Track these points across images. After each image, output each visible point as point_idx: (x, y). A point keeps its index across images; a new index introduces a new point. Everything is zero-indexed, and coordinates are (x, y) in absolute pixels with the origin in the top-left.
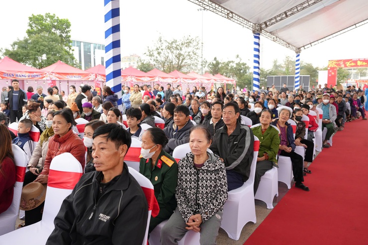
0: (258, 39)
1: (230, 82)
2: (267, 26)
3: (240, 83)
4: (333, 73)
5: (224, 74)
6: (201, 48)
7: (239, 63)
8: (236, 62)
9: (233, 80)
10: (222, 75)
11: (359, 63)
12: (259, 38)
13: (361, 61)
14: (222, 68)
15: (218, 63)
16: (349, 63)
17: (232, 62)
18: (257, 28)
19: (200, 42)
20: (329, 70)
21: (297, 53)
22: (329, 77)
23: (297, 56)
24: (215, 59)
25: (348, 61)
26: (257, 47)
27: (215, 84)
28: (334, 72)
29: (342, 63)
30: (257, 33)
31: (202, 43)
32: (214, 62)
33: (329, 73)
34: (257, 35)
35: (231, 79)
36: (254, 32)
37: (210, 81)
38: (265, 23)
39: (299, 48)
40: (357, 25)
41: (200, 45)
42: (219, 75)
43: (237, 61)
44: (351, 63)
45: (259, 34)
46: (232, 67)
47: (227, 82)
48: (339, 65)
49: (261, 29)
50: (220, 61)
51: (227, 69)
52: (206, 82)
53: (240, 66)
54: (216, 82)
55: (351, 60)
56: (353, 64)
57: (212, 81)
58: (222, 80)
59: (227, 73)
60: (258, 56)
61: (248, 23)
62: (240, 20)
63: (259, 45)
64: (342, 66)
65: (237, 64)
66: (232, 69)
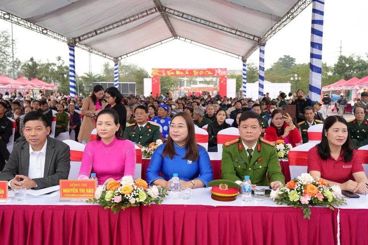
0: (72, 51)
1: (50, 89)
2: (80, 40)
3: (65, 89)
4: (156, 81)
5: (44, 78)
6: (11, 46)
7: (61, 66)
8: (57, 65)
9: (55, 86)
10: (40, 79)
11: (178, 73)
12: (74, 50)
13: (179, 70)
14: (41, 71)
15: (35, 65)
16: (169, 72)
17: (54, 64)
18: (71, 42)
19: (10, 38)
20: (153, 78)
21: (115, 62)
22: (153, 85)
23: (115, 65)
24: (32, 59)
25: (168, 70)
26: (72, 58)
27: (32, 90)
28: (157, 79)
29: (163, 72)
30: (72, 45)
31: (13, 40)
32: (30, 63)
33: (153, 81)
34: (72, 48)
35: (53, 84)
36: (69, 44)
37: (26, 87)
38: (79, 38)
39: (117, 58)
40: (162, 42)
41: (10, 42)
42: (36, 80)
43: (59, 63)
44: (171, 72)
45: (74, 47)
46: (53, 70)
47: (46, 88)
48: (161, 73)
49: (75, 42)
50: (37, 62)
51: (47, 72)
52: (22, 87)
53: (63, 70)
54: (34, 88)
55: (171, 69)
56: (173, 73)
57: (28, 87)
58: (41, 85)
59: (47, 77)
60: (74, 67)
61: (63, 39)
62: (55, 35)
63: (73, 56)
64: (164, 75)
65: (58, 67)
66: (53, 73)
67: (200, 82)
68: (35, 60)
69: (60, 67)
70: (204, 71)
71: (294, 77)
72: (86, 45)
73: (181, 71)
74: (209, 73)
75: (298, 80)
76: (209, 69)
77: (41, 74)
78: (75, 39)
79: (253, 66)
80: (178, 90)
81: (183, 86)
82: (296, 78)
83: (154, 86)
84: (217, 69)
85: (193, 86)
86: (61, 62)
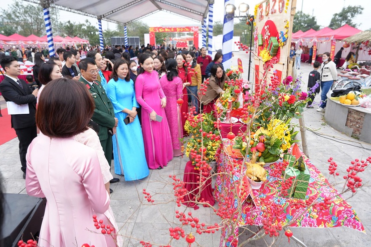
0: (100, 23)
1: (85, 43)
5: (78, 35)
9: (87, 41)
11: (167, 30)
14: (76, 30)
15: (72, 26)
17: (84, 25)
18: (99, 17)
20: (150, 34)
21: (124, 26)
23: (125, 28)
24: (69, 22)
25: (160, 28)
28: (153, 35)
29: (157, 29)
30: (100, 19)
33: (150, 36)
34: (100, 21)
35: (85, 39)
36: (98, 19)
37: (71, 43)
38: (103, 15)
39: (125, 23)
47: (83, 43)
48: (155, 30)
51: (80, 31)
52: (69, 43)
53: (90, 29)
55: (162, 27)
56: (163, 30)
58: (80, 41)
59: (80, 34)
60: (101, 28)
61: (95, 16)
62: (91, 15)
63: (101, 25)
64: (158, 31)
65: (87, 27)
66: (84, 31)
67: (187, 34)
68: (71, 22)
69: (88, 27)
70: (184, 28)
71: (244, 32)
72: (107, 18)
73: (169, 28)
74: (187, 30)
75: (247, 34)
76: (187, 27)
77: (77, 32)
78: (101, 16)
79: (220, 23)
80: (171, 40)
81: (175, 37)
82: (246, 33)
83: (151, 39)
84: (192, 27)
85: (182, 37)
86: (88, 23)
